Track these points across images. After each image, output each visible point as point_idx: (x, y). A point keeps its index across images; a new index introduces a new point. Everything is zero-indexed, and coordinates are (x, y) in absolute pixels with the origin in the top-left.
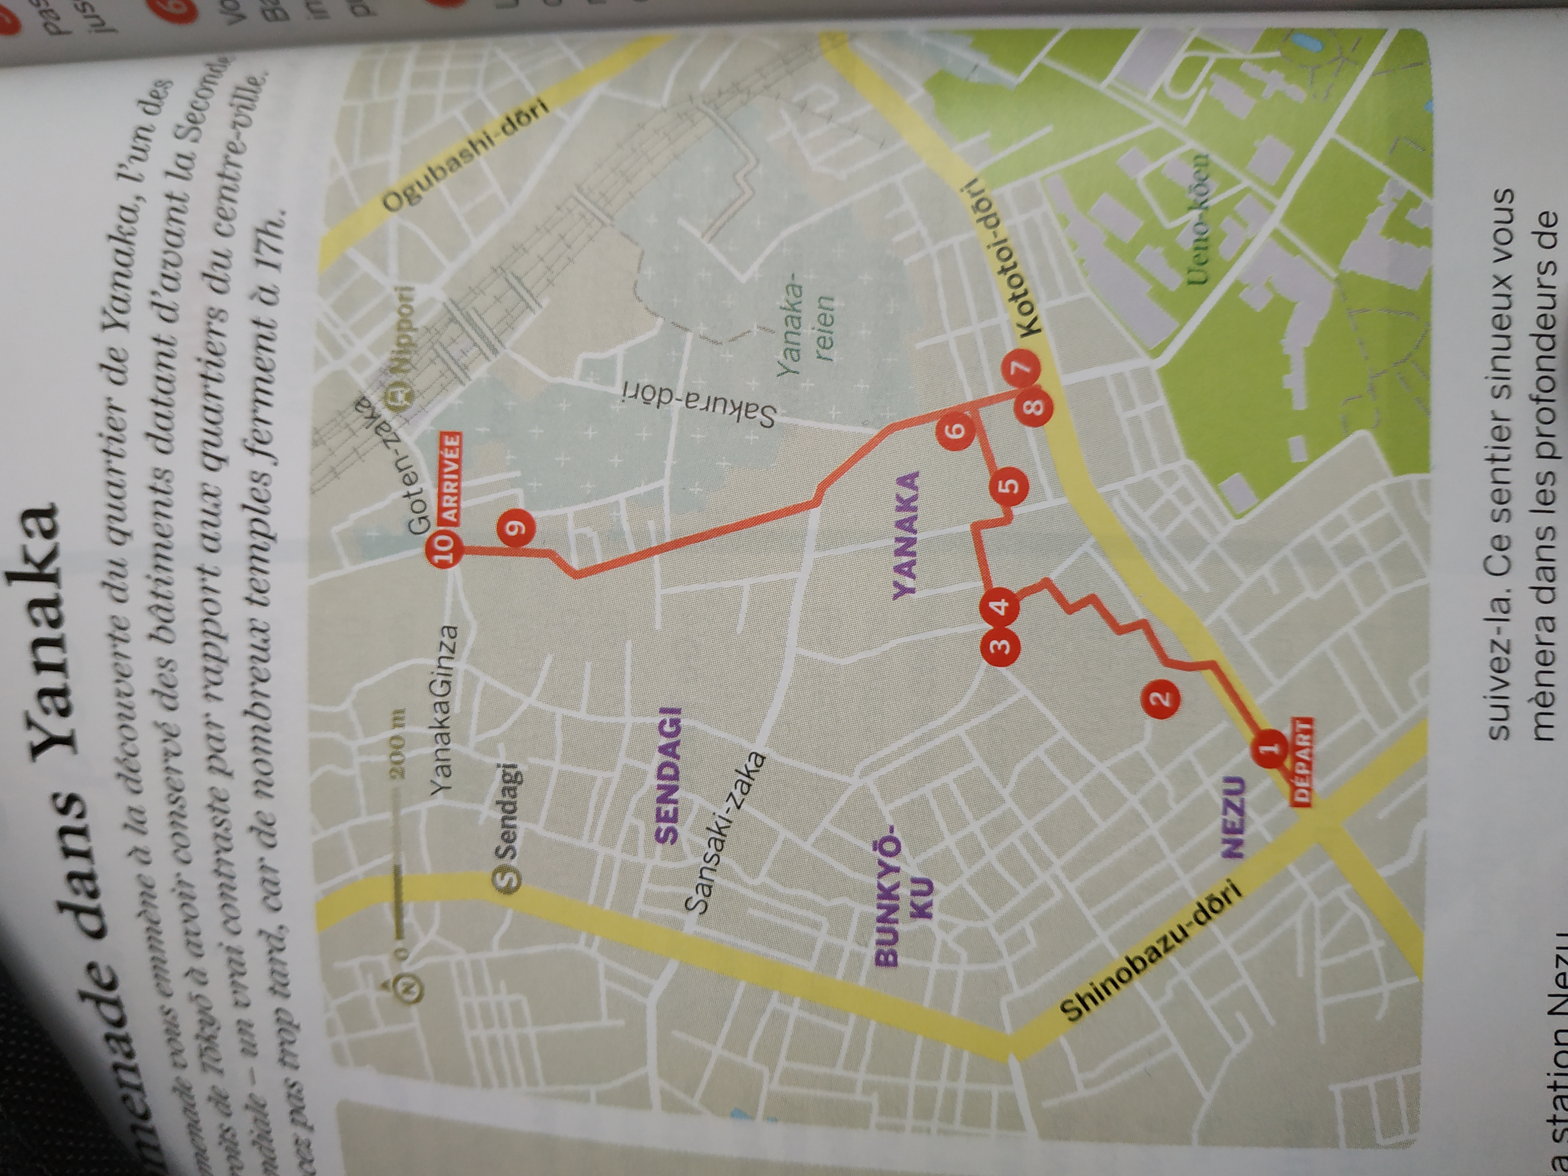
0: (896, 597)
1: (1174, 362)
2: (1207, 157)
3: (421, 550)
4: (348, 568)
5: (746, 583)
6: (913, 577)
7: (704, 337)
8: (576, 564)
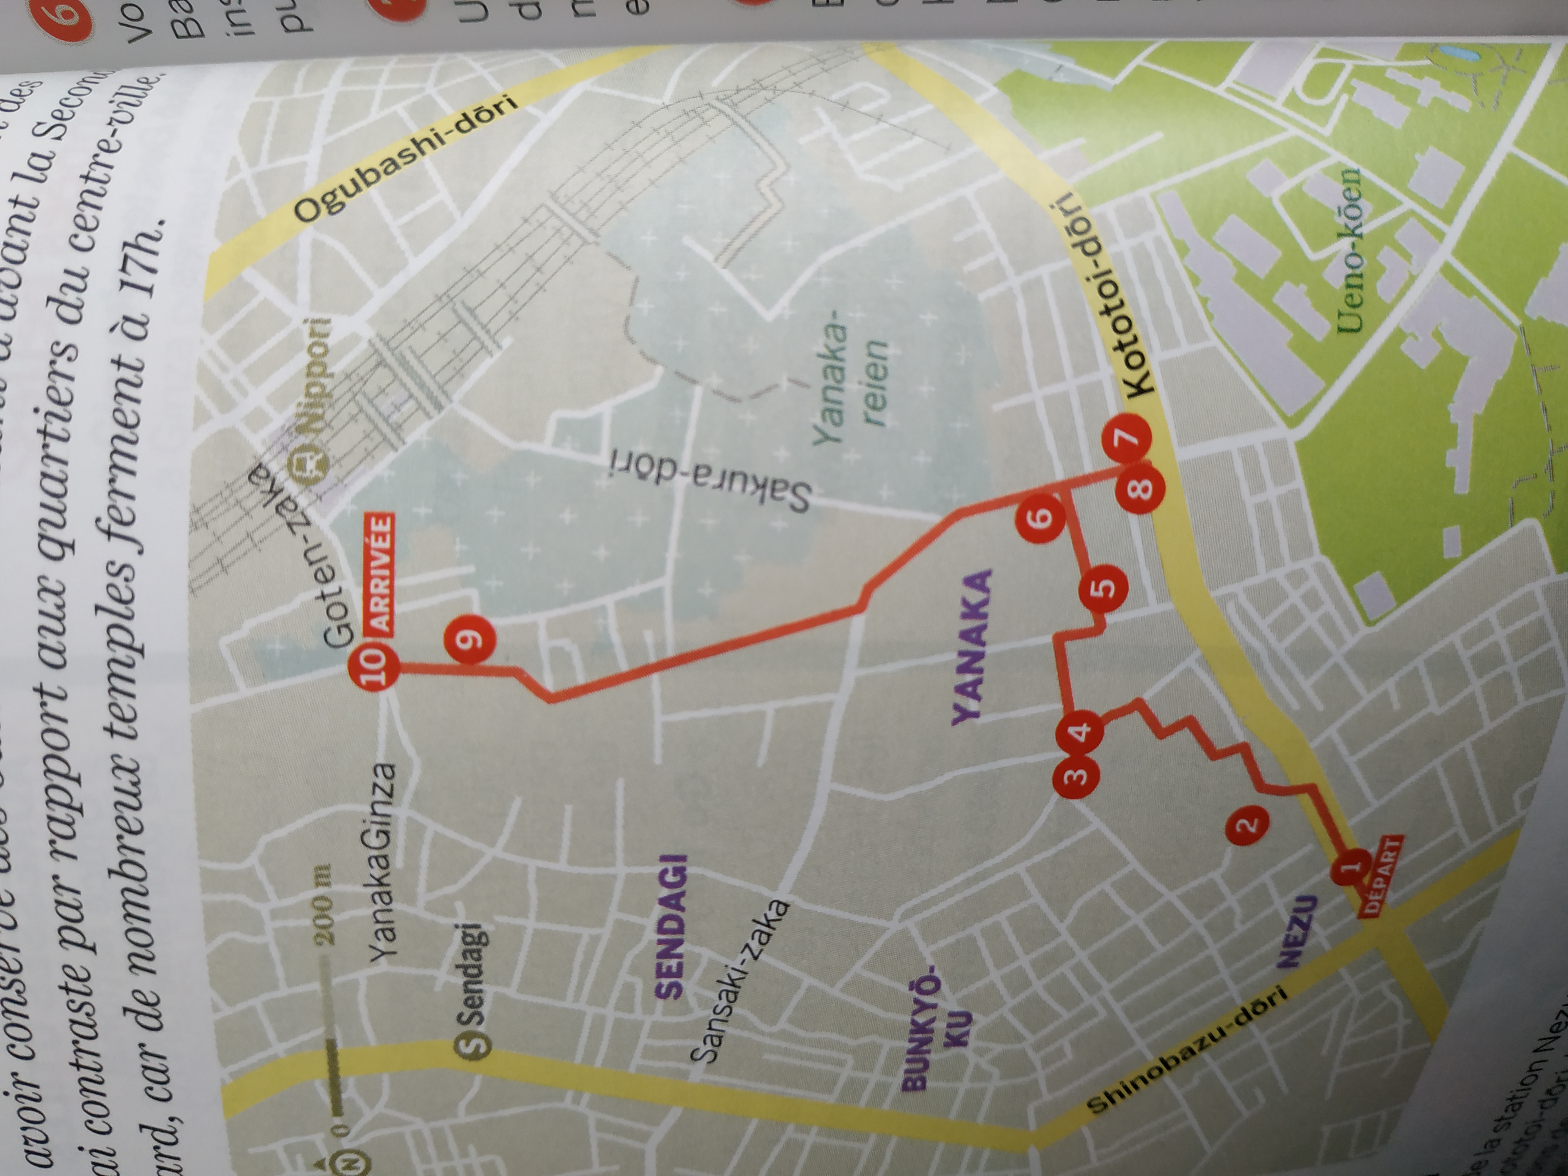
0: (955, 722)
1: (1316, 434)
2: (1357, 172)
3: (343, 668)
4: (244, 691)
5: (770, 707)
6: (978, 698)
7: (717, 392)
8: (549, 684)
